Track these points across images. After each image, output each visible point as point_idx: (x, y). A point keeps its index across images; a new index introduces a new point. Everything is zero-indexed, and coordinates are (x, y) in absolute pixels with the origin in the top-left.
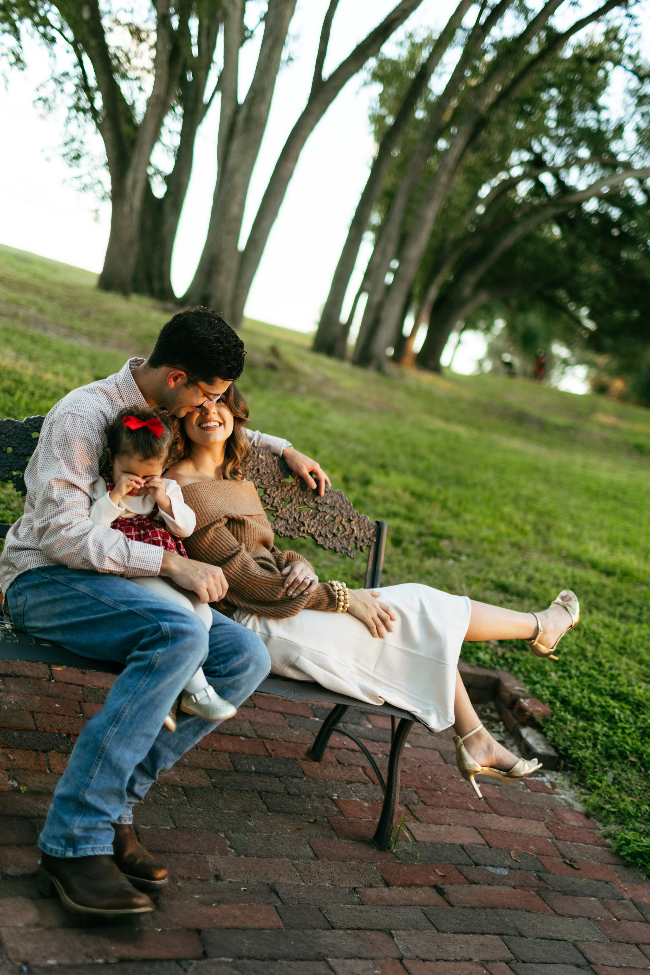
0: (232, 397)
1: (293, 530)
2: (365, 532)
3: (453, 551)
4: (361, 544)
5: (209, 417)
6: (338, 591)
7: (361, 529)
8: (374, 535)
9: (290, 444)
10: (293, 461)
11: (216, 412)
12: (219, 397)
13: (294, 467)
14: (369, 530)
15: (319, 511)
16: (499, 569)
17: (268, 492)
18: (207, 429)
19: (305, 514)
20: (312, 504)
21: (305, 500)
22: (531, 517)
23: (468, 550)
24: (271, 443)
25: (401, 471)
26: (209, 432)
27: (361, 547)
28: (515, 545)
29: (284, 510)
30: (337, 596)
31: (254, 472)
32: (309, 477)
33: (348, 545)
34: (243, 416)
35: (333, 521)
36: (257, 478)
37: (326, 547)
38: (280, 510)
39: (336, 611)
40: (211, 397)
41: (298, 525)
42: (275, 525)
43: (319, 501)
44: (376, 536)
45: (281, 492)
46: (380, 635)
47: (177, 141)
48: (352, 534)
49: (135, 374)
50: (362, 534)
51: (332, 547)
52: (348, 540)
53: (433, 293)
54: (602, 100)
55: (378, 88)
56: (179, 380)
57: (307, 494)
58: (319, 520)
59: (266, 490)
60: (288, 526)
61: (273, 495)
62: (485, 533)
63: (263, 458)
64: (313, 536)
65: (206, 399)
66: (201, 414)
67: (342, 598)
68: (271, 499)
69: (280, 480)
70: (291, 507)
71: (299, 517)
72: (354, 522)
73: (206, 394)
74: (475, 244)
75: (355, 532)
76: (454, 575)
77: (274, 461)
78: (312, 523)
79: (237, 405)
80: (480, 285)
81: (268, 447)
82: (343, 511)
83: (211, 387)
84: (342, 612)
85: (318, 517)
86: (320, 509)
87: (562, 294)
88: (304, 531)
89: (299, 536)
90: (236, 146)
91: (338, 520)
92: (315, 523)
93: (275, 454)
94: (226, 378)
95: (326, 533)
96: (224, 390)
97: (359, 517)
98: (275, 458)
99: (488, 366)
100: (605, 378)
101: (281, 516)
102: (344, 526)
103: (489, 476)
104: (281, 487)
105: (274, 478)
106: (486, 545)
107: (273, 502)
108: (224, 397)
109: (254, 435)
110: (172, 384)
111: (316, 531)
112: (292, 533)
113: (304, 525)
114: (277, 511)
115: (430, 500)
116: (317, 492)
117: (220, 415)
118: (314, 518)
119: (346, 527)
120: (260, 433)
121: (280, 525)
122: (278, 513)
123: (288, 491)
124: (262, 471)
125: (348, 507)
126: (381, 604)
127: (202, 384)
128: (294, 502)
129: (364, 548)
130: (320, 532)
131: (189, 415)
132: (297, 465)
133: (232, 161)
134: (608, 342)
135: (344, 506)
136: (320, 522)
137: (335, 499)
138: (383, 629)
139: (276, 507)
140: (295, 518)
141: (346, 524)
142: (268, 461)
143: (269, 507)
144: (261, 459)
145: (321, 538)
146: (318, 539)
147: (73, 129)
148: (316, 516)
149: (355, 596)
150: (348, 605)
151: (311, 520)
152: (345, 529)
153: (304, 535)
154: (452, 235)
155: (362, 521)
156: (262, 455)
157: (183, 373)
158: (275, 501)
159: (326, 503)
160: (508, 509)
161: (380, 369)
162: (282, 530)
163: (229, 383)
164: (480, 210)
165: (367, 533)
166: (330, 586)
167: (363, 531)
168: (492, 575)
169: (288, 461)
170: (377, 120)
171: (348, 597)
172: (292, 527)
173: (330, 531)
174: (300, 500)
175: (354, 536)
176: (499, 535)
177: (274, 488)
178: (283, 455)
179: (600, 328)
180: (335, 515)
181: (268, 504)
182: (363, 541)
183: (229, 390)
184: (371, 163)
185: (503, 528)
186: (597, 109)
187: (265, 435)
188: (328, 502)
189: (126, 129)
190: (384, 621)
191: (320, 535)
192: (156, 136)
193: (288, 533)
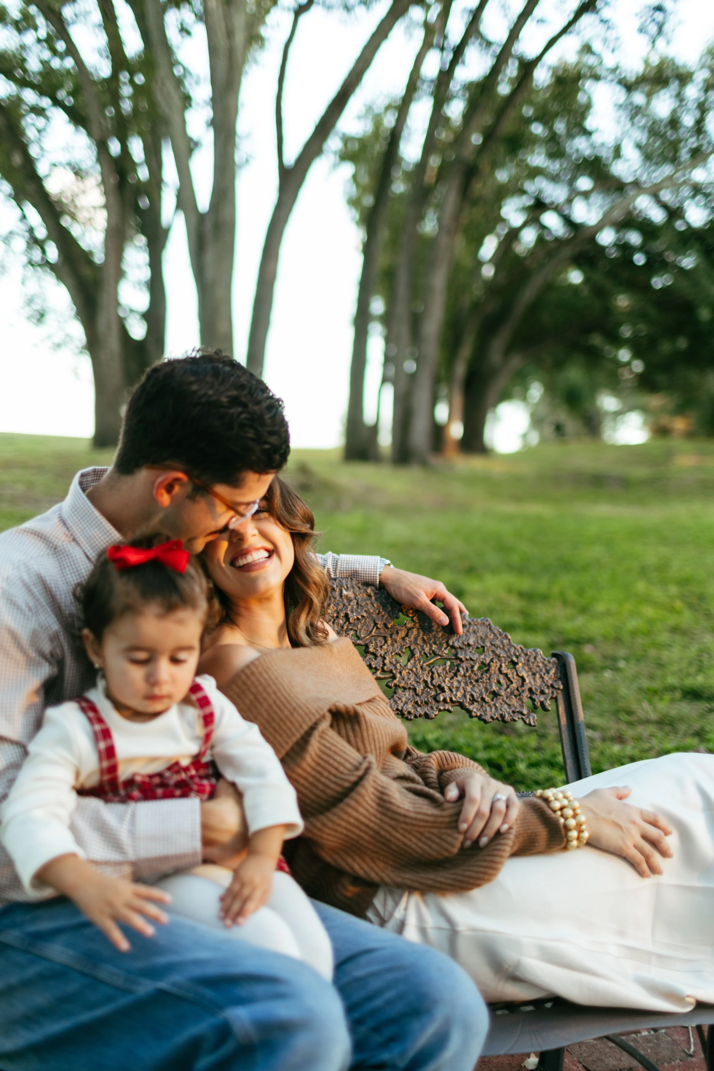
0: (278, 500)
1: (426, 703)
2: (541, 677)
3: (605, 657)
4: (542, 699)
5: (245, 546)
6: (562, 809)
7: (534, 674)
8: (557, 679)
9: (388, 562)
10: (400, 588)
11: (256, 532)
12: (256, 507)
13: (403, 596)
14: (548, 672)
15: (461, 660)
16: (675, 668)
17: (371, 649)
18: (248, 568)
19: (440, 670)
20: (446, 652)
21: (434, 647)
22: (673, 590)
23: (621, 652)
24: (358, 567)
25: (495, 571)
26: (254, 574)
27: (542, 703)
28: (674, 630)
29: (404, 673)
30: (562, 821)
31: (341, 622)
32: (433, 607)
33: (522, 706)
34: (305, 528)
35: (487, 671)
36: (347, 630)
37: (488, 718)
38: (398, 675)
39: (565, 848)
40: (241, 509)
41: (433, 693)
42: (395, 702)
43: (456, 644)
44: (560, 679)
45: (392, 645)
46: (654, 870)
47: (146, 274)
48: (523, 685)
49: (94, 498)
50: (539, 681)
51: (497, 715)
52: (519, 696)
53: (460, 370)
54: (589, 123)
55: (348, 169)
56: (177, 489)
57: (435, 637)
58: (464, 676)
59: (367, 646)
60: (417, 699)
61: (381, 652)
62: (633, 624)
63: (350, 594)
64: (461, 705)
65: (231, 513)
66: (231, 543)
67: (572, 823)
68: (379, 658)
69: (385, 625)
70: (415, 665)
71: (432, 678)
72: (520, 664)
73: (233, 507)
74: (492, 306)
75: (527, 681)
76: (623, 691)
77: (370, 596)
78: (455, 684)
79: (290, 511)
80: (509, 350)
81: (354, 575)
82: (498, 651)
83: (237, 491)
84: (578, 847)
85: (462, 672)
86: (461, 656)
87: (597, 340)
88: (445, 701)
89: (440, 710)
90: (210, 256)
91: (494, 667)
92: (459, 682)
93: (367, 584)
94: (262, 470)
95: (481, 694)
96: (263, 491)
97: (526, 655)
98: (369, 590)
99: (534, 438)
100: (665, 420)
101: (402, 684)
102: (506, 675)
103: (597, 552)
104: (391, 635)
105: (376, 624)
106: (640, 640)
107: (384, 664)
108: (264, 503)
109: (325, 560)
110: (166, 499)
111: (465, 696)
112: (426, 709)
113: (443, 690)
114: (394, 677)
115: (545, 598)
116: (451, 629)
117: (264, 535)
118: (456, 675)
119: (510, 676)
120: (336, 555)
121: (404, 699)
122: (395, 681)
123: (403, 639)
124: (353, 616)
125: (505, 641)
126: (641, 813)
127: (221, 489)
128: (417, 655)
129: (548, 703)
130: (472, 695)
131: (211, 547)
132: (408, 593)
133: (210, 273)
134: (661, 379)
135: (497, 642)
136: (468, 680)
137: (480, 634)
138: (657, 858)
139: (391, 671)
140: (426, 682)
141: (509, 671)
142: (359, 597)
143: (378, 674)
144: (347, 597)
145: (476, 704)
146: (471, 708)
147: (32, 287)
148: (458, 671)
149: (593, 812)
150: (586, 835)
151: (452, 678)
152: (509, 679)
153: (447, 706)
154: (466, 302)
155: (532, 659)
156: (347, 589)
157: (180, 475)
158: (387, 661)
159: (469, 645)
160: (641, 586)
161: (424, 464)
162: (410, 707)
163: (269, 478)
164: (488, 272)
165: (546, 678)
166: (543, 804)
167: (538, 676)
168: (672, 680)
169: (392, 590)
170: (354, 202)
171: (582, 818)
172: (424, 698)
173: (486, 689)
174: (427, 650)
175: (526, 687)
176: (651, 622)
177: (380, 641)
178: (380, 582)
179: (649, 367)
180: (488, 661)
181: (376, 669)
182: (542, 692)
183: (270, 490)
184: (361, 247)
185: (649, 611)
186: (588, 134)
187: (344, 557)
188: (471, 642)
189: (87, 272)
190: (655, 844)
191: (473, 700)
192: (120, 274)
193: (420, 711)
